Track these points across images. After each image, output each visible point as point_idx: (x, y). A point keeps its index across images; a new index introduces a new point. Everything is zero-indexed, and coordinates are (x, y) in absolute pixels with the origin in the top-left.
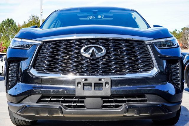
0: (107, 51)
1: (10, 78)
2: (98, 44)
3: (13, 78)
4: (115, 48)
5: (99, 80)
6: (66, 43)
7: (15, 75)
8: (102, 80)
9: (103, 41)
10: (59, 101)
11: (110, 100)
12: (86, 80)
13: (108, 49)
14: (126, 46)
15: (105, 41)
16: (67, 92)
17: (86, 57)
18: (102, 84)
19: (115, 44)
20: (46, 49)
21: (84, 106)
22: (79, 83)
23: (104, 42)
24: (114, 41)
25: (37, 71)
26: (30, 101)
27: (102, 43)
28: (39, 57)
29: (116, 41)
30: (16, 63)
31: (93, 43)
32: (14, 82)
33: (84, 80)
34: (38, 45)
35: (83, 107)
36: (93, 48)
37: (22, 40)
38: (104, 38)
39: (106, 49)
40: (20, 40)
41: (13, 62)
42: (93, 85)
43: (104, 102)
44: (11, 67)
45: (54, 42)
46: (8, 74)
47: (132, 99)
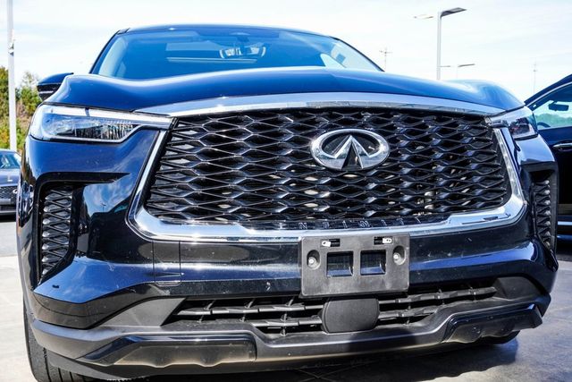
0: (391, 148)
1: (46, 242)
2: (362, 127)
3: (58, 240)
4: (414, 138)
5: (375, 244)
6: (258, 122)
7: (67, 232)
8: (384, 241)
9: (376, 116)
10: (238, 316)
11: (400, 301)
12: (336, 242)
13: (392, 142)
14: (442, 132)
15: (381, 116)
16: (272, 285)
17: (328, 169)
18: (383, 253)
19: (411, 126)
20: (190, 144)
21: (321, 324)
22: (313, 254)
23: (381, 118)
24: (407, 116)
25: (157, 216)
26: (137, 320)
27: (375, 122)
28: (162, 168)
29: (412, 117)
30: (69, 190)
31: (347, 123)
32: (62, 254)
33: (328, 244)
34: (160, 130)
35: (318, 328)
36: (351, 138)
37: (87, 113)
38: (381, 106)
39: (389, 141)
40: (80, 112)
41: (58, 187)
42: (357, 259)
43: (384, 308)
44: (49, 204)
45: (217, 121)
46: (39, 228)
47: (460, 294)
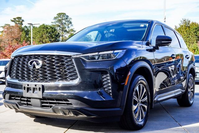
5: (35, 86)
11: (44, 101)
16: (19, 93)
18: (37, 89)
33: (27, 85)
36: (34, 62)
42: (32, 89)
43: (43, 103)
47: (60, 102)
